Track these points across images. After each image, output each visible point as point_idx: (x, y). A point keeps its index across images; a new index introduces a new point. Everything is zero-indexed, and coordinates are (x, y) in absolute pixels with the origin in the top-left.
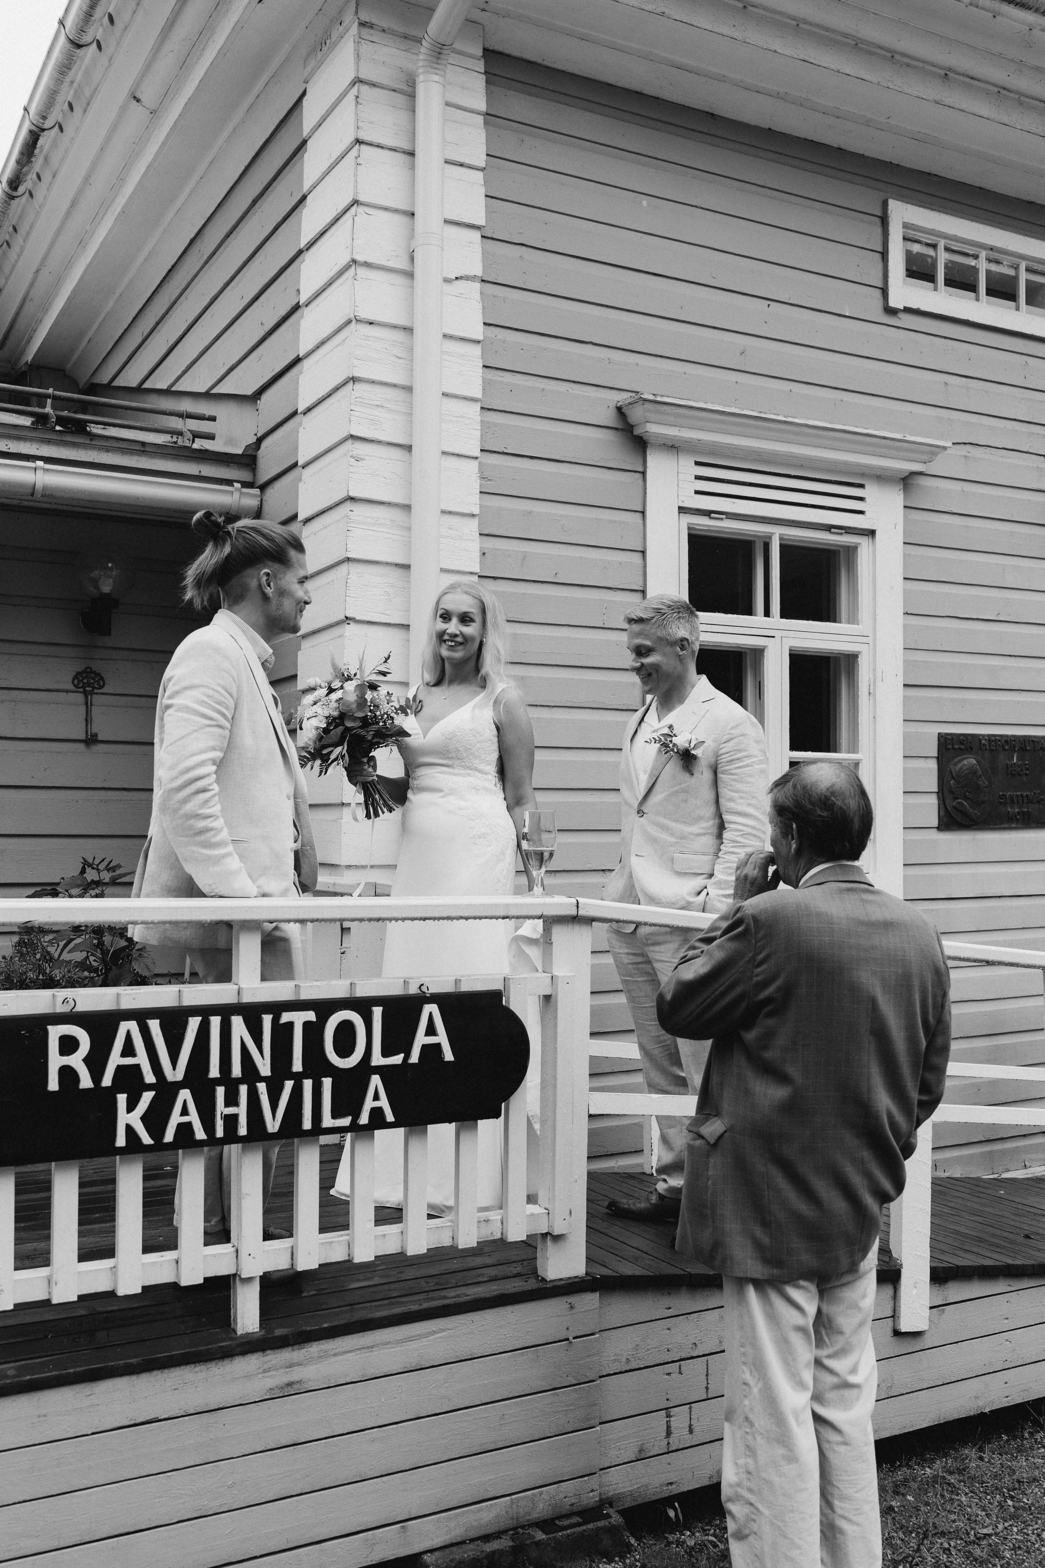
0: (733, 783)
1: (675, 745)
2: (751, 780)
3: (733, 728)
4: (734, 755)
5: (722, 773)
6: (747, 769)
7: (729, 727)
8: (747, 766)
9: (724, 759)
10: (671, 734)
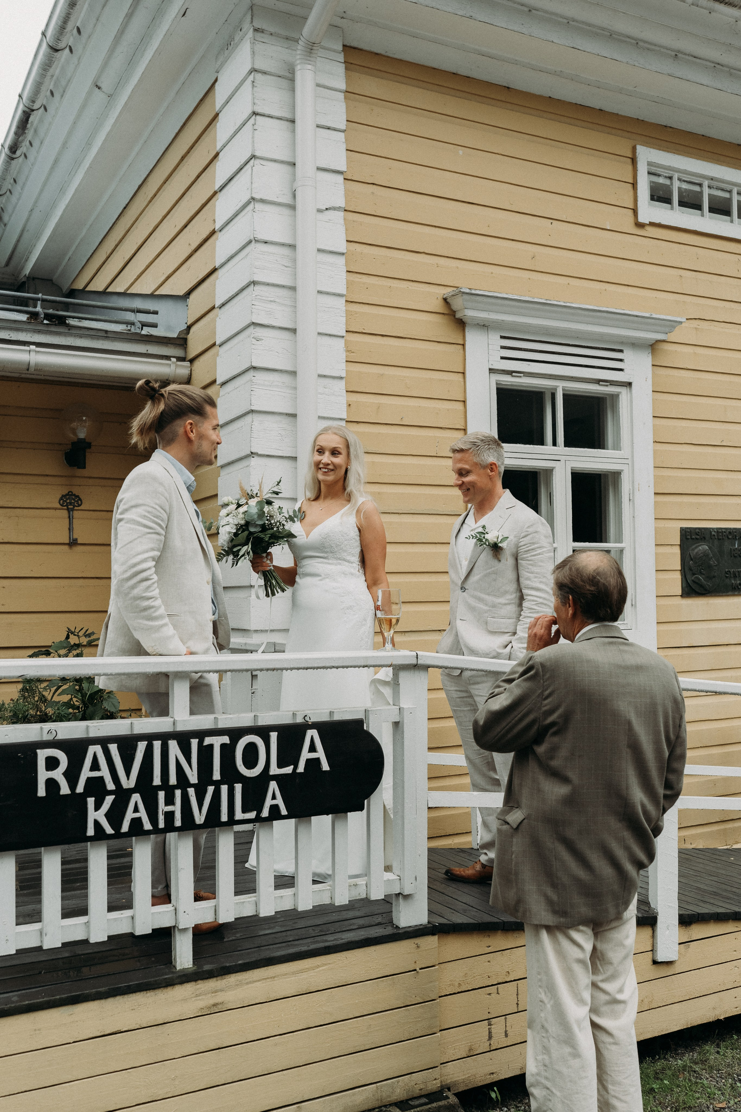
0: (530, 567)
1: (487, 540)
2: (542, 564)
3: (529, 527)
4: (530, 546)
5: (521, 560)
6: (539, 556)
7: (526, 526)
8: (539, 554)
9: (522, 549)
10: (484, 532)
